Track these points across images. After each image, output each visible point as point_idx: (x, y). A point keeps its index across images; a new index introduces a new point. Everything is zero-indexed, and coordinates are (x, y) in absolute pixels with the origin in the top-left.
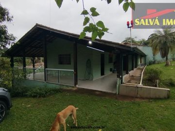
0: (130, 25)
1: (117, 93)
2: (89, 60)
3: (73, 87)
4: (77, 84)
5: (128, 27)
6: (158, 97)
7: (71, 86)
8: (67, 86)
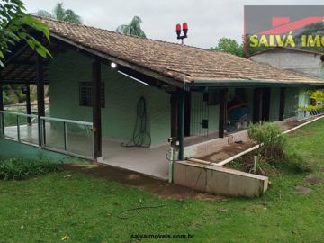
0: (182, 34)
1: (170, 181)
2: (142, 99)
3: (91, 162)
4: (100, 156)
5: (179, 38)
6: (242, 193)
7: (87, 160)
8: (81, 159)
